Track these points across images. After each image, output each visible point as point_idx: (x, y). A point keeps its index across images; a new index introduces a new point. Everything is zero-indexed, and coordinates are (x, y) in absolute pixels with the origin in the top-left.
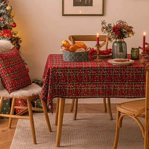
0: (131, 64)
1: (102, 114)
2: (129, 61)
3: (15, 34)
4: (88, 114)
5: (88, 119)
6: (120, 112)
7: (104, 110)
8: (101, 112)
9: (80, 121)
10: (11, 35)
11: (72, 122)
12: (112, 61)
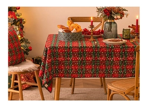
0: (123, 44)
1: (98, 89)
2: (122, 41)
3: (19, 16)
4: (85, 89)
5: (85, 93)
6: (110, 90)
7: (100, 85)
8: (97, 86)
9: (77, 95)
10: (15, 16)
11: (70, 96)
12: (107, 41)
